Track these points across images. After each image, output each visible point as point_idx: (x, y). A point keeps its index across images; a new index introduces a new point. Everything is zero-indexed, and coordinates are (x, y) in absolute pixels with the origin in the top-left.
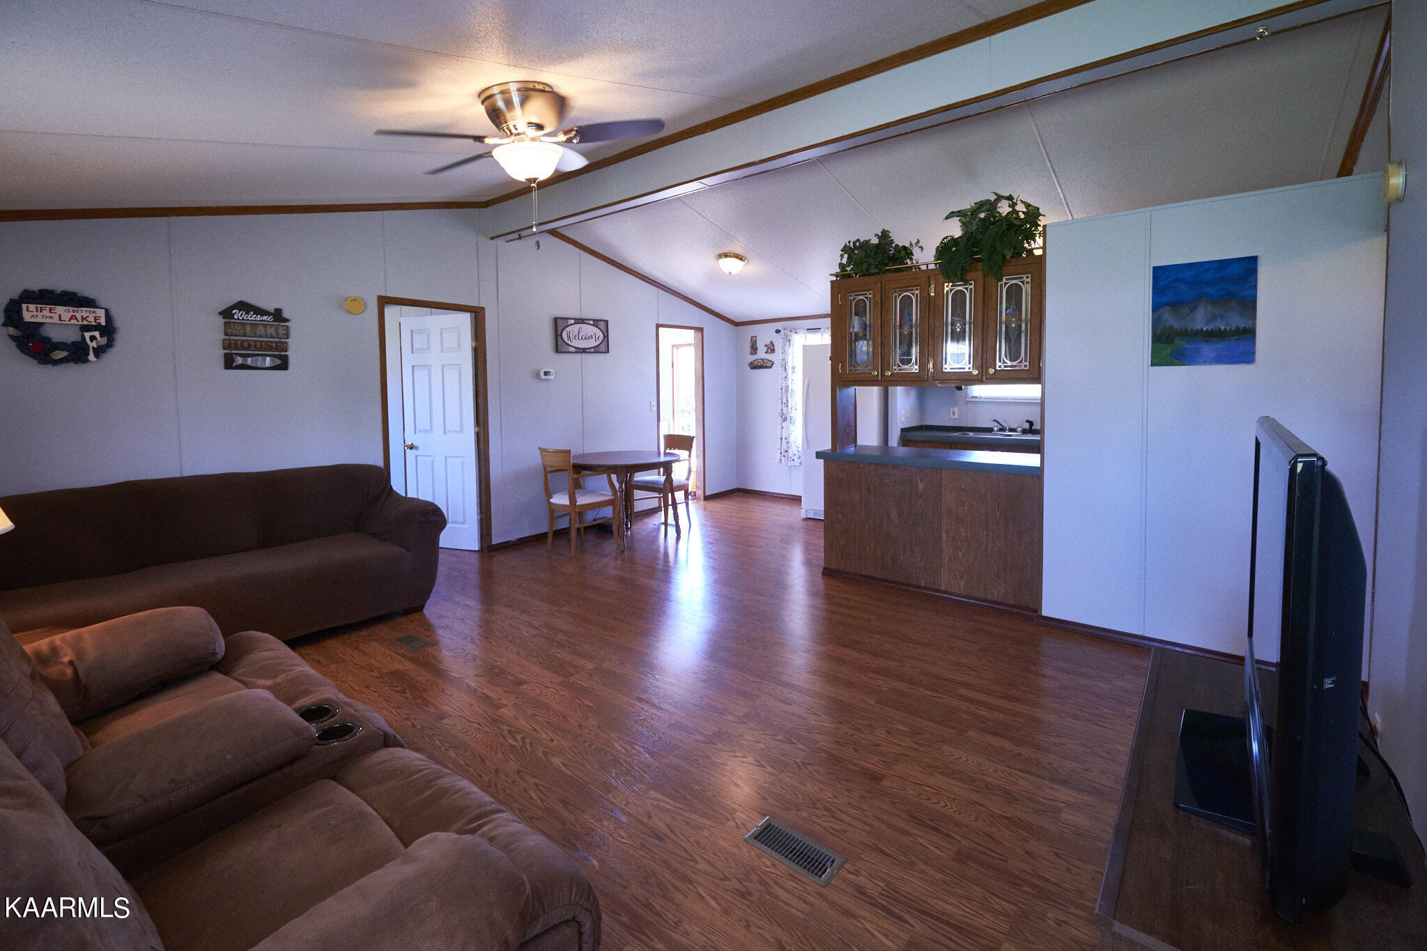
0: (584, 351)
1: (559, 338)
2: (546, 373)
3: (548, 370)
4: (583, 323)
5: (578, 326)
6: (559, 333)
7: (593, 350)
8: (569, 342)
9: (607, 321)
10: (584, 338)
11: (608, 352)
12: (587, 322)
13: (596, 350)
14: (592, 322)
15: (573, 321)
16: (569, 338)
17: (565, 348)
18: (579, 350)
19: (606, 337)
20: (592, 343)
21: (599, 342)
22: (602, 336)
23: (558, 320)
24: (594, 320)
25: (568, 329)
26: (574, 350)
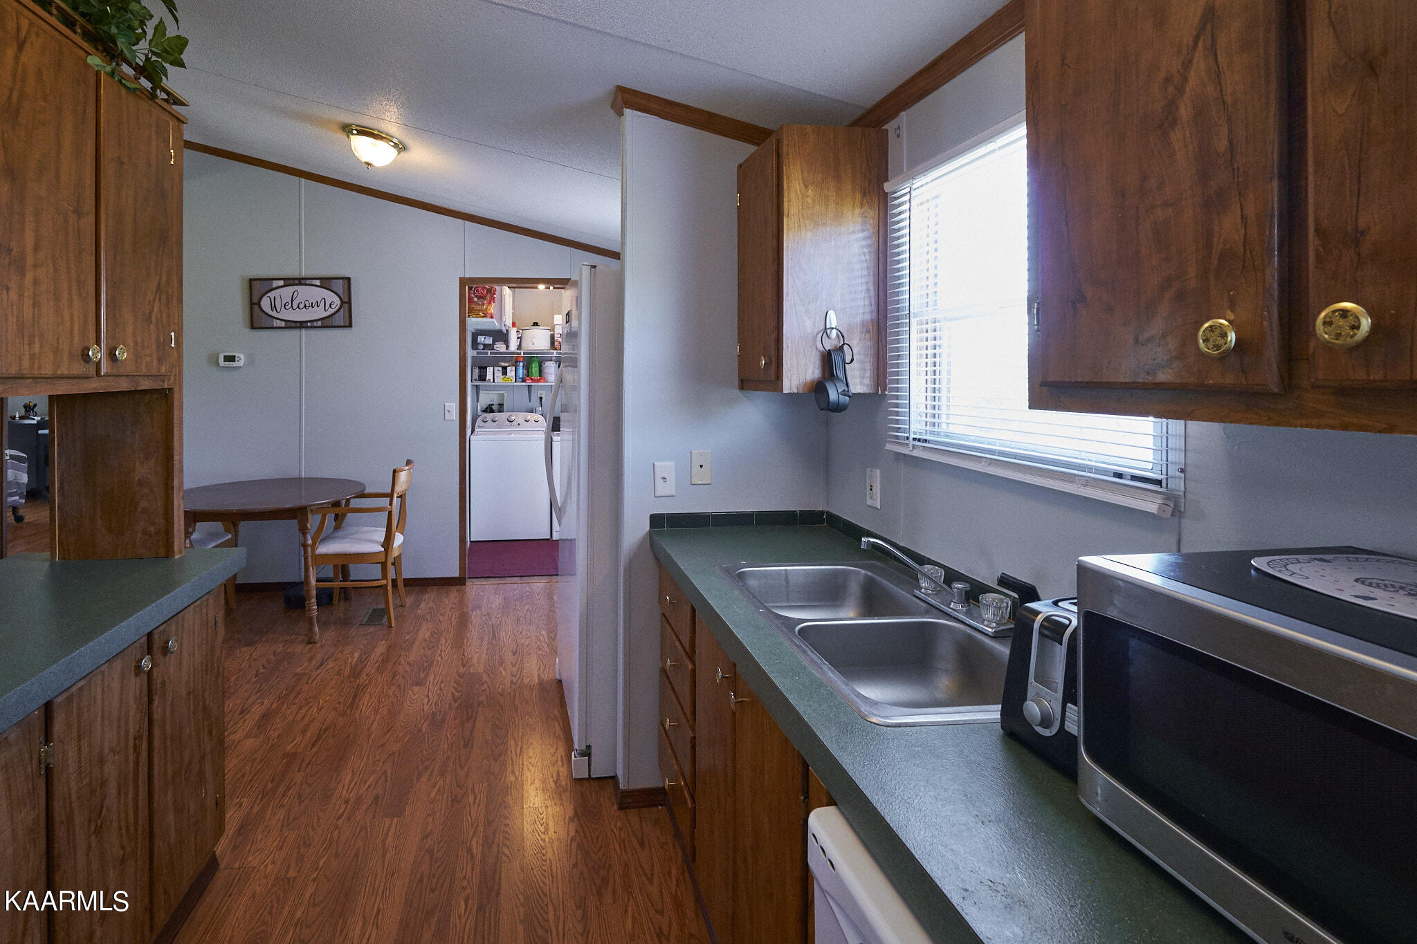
0: (301, 325)
1: (256, 307)
2: (231, 359)
3: (232, 354)
4: (300, 284)
5: (291, 289)
6: (255, 300)
7: (320, 323)
8: (274, 314)
9: (349, 279)
10: (301, 306)
11: (350, 326)
12: (307, 282)
13: (326, 323)
14: (318, 283)
15: (281, 283)
16: (274, 307)
17: (266, 322)
18: (292, 325)
19: (347, 303)
20: (320, 313)
21: (330, 311)
22: (337, 301)
23: (254, 282)
24: (320, 279)
25: (271, 294)
26: (283, 324)
